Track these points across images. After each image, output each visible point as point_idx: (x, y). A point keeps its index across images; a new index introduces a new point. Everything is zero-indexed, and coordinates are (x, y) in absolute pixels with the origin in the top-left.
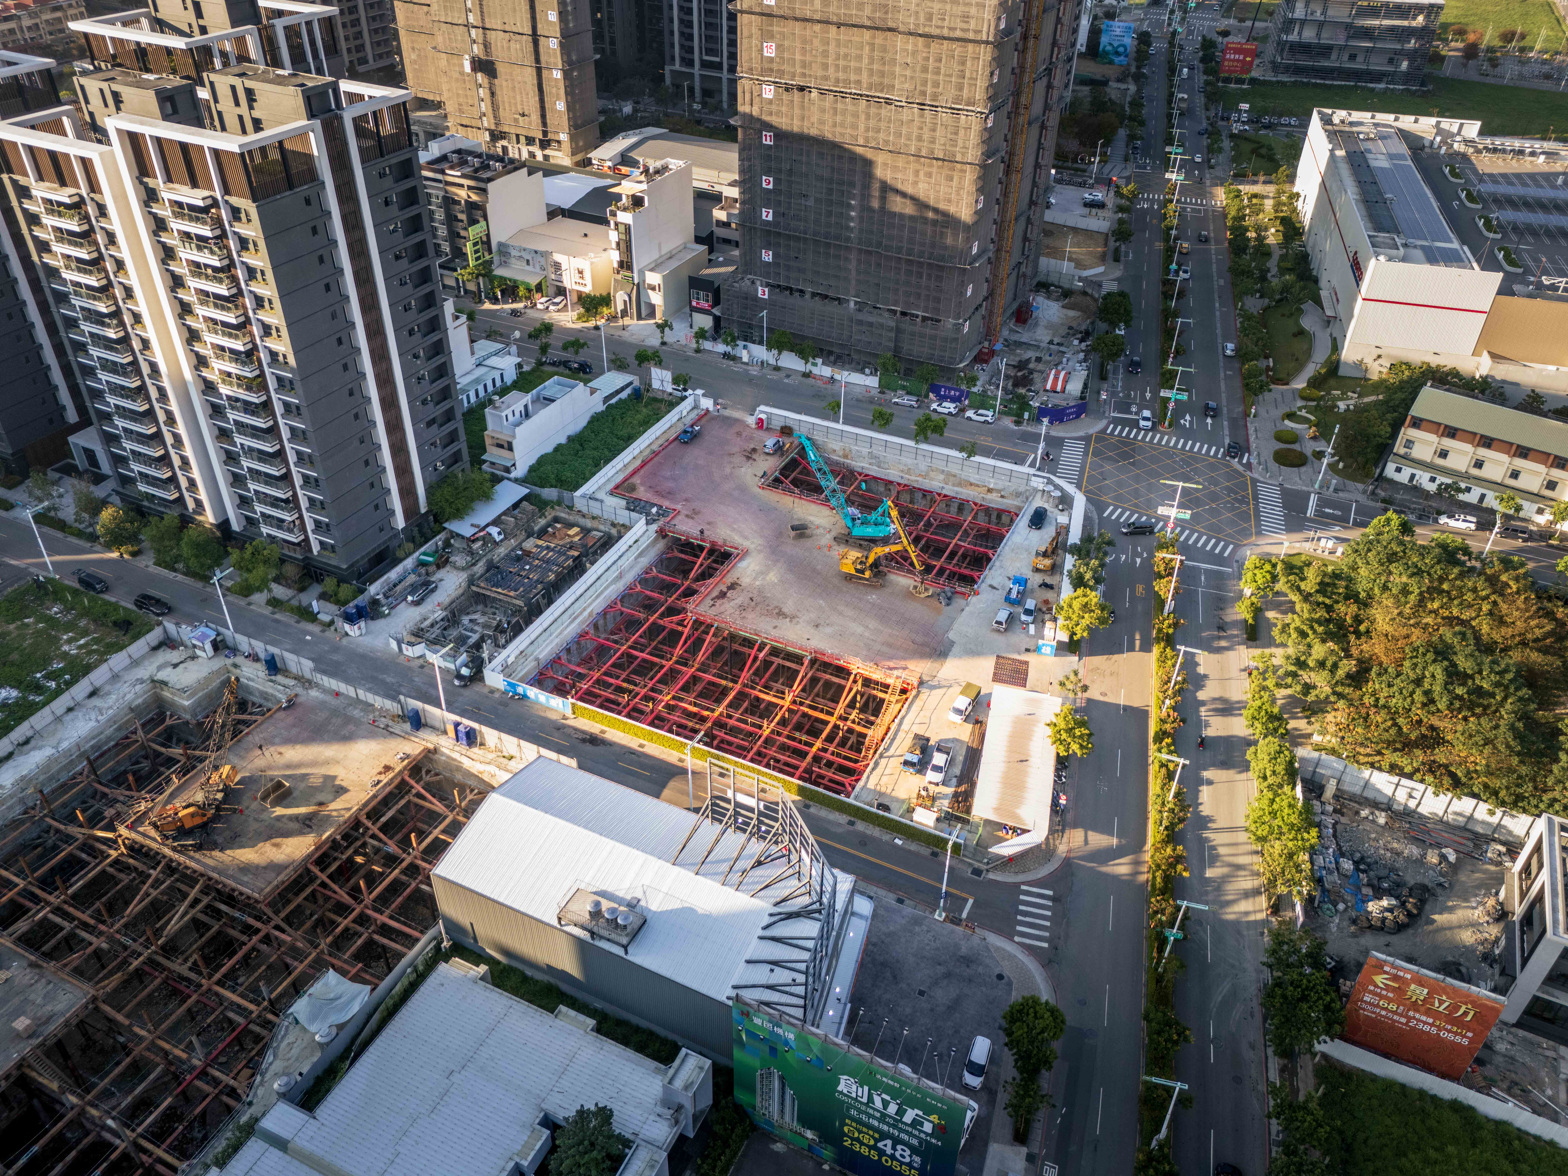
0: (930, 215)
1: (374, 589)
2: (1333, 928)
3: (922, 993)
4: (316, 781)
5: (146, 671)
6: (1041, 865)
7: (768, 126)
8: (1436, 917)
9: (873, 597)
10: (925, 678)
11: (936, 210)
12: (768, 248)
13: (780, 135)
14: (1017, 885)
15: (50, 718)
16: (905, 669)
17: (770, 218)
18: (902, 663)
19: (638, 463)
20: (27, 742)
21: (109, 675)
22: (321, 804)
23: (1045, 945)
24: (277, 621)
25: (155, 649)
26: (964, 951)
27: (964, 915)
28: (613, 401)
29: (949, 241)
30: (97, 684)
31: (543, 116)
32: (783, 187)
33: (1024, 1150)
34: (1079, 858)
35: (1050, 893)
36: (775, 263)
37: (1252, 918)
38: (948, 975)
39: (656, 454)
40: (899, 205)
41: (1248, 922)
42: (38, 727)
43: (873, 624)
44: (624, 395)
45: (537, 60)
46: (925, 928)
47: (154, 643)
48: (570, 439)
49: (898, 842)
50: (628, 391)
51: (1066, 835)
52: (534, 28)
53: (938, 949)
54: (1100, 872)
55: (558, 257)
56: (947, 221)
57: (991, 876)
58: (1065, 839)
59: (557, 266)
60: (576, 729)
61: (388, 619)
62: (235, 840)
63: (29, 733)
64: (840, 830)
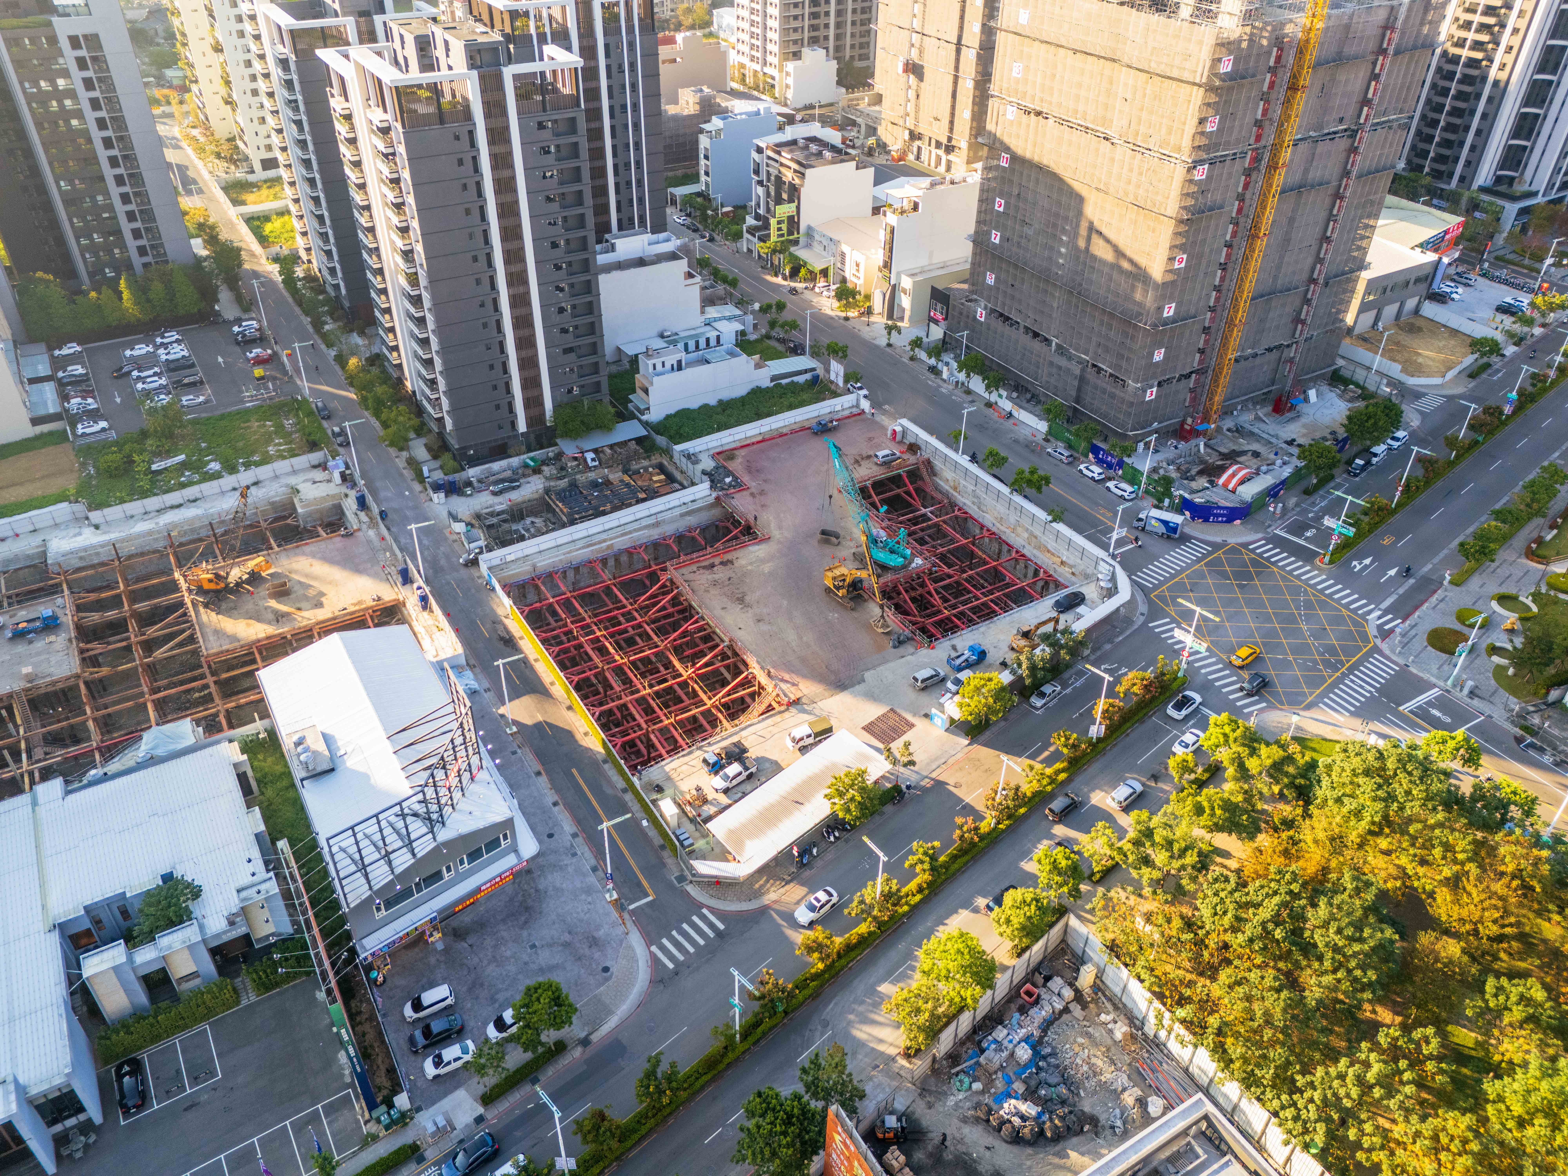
0: (1126, 265)
1: (473, 473)
2: (951, 1101)
3: (533, 946)
4: (311, 593)
5: (293, 480)
6: (739, 900)
7: (1007, 149)
8: (1073, 1154)
9: (834, 616)
10: (804, 700)
11: (1131, 261)
12: (992, 272)
13: (1015, 159)
14: (701, 906)
15: (218, 490)
16: (794, 685)
17: (997, 241)
18: (796, 679)
19: (760, 438)
20: (195, 501)
21: (272, 474)
22: (299, 609)
23: (671, 966)
24: (401, 475)
25: (315, 467)
26: (601, 933)
27: (632, 907)
28: (784, 382)
29: (1138, 296)
30: (261, 478)
31: (952, 122)
32: (1012, 212)
33: (481, 1110)
34: (779, 913)
35: (721, 926)
36: (996, 288)
37: (881, 1048)
38: (566, 945)
39: (782, 435)
40: (1101, 250)
41: (873, 1049)
42: (205, 493)
43: (809, 637)
44: (801, 379)
45: (957, 68)
46: (590, 899)
47: (316, 463)
48: (720, 402)
49: (645, 823)
50: (808, 376)
51: (787, 887)
52: (960, 38)
53: (581, 921)
54: (782, 933)
55: (845, 248)
56: (1140, 275)
57: (690, 888)
58: (782, 890)
59: (843, 255)
60: (506, 628)
61: (469, 499)
62: (229, 612)
63: (199, 495)
64: (609, 791)
